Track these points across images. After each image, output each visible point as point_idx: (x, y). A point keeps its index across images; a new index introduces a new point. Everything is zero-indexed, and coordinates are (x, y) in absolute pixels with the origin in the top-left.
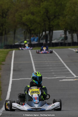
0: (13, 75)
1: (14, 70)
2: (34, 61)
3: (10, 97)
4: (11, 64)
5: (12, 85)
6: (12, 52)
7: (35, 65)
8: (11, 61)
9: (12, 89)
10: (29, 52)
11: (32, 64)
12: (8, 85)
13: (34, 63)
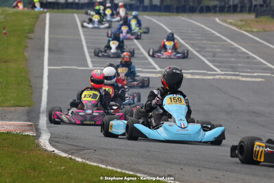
0: (49, 59)
1: (50, 51)
2: (85, 35)
3: (48, 98)
4: (44, 39)
5: (49, 77)
6: (45, 17)
7: (87, 43)
8: (44, 33)
9: (49, 84)
10: (74, 17)
11: (81, 41)
12: (41, 77)
13: (86, 39)
